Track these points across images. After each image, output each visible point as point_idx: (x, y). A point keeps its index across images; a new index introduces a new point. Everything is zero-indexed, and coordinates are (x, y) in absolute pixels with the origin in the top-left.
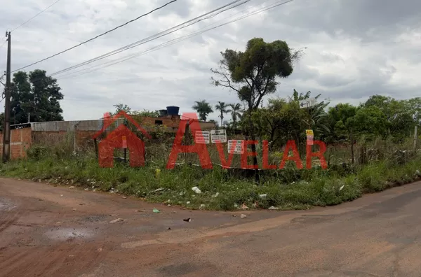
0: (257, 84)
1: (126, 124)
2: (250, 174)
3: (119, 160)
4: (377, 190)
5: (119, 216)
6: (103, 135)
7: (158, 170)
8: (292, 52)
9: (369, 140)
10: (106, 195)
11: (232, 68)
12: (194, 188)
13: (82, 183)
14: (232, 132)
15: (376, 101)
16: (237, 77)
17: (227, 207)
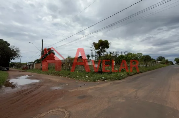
0: (101, 50)
1: (70, 60)
2: (100, 72)
3: (68, 69)
4: (131, 76)
5: (68, 83)
6: (64, 63)
7: (77, 72)
8: (109, 43)
9: (128, 63)
10: (65, 78)
11: (95, 47)
12: (86, 76)
13: (59, 75)
14: (95, 62)
15: (129, 54)
16: (96, 49)
17: (94, 81)
